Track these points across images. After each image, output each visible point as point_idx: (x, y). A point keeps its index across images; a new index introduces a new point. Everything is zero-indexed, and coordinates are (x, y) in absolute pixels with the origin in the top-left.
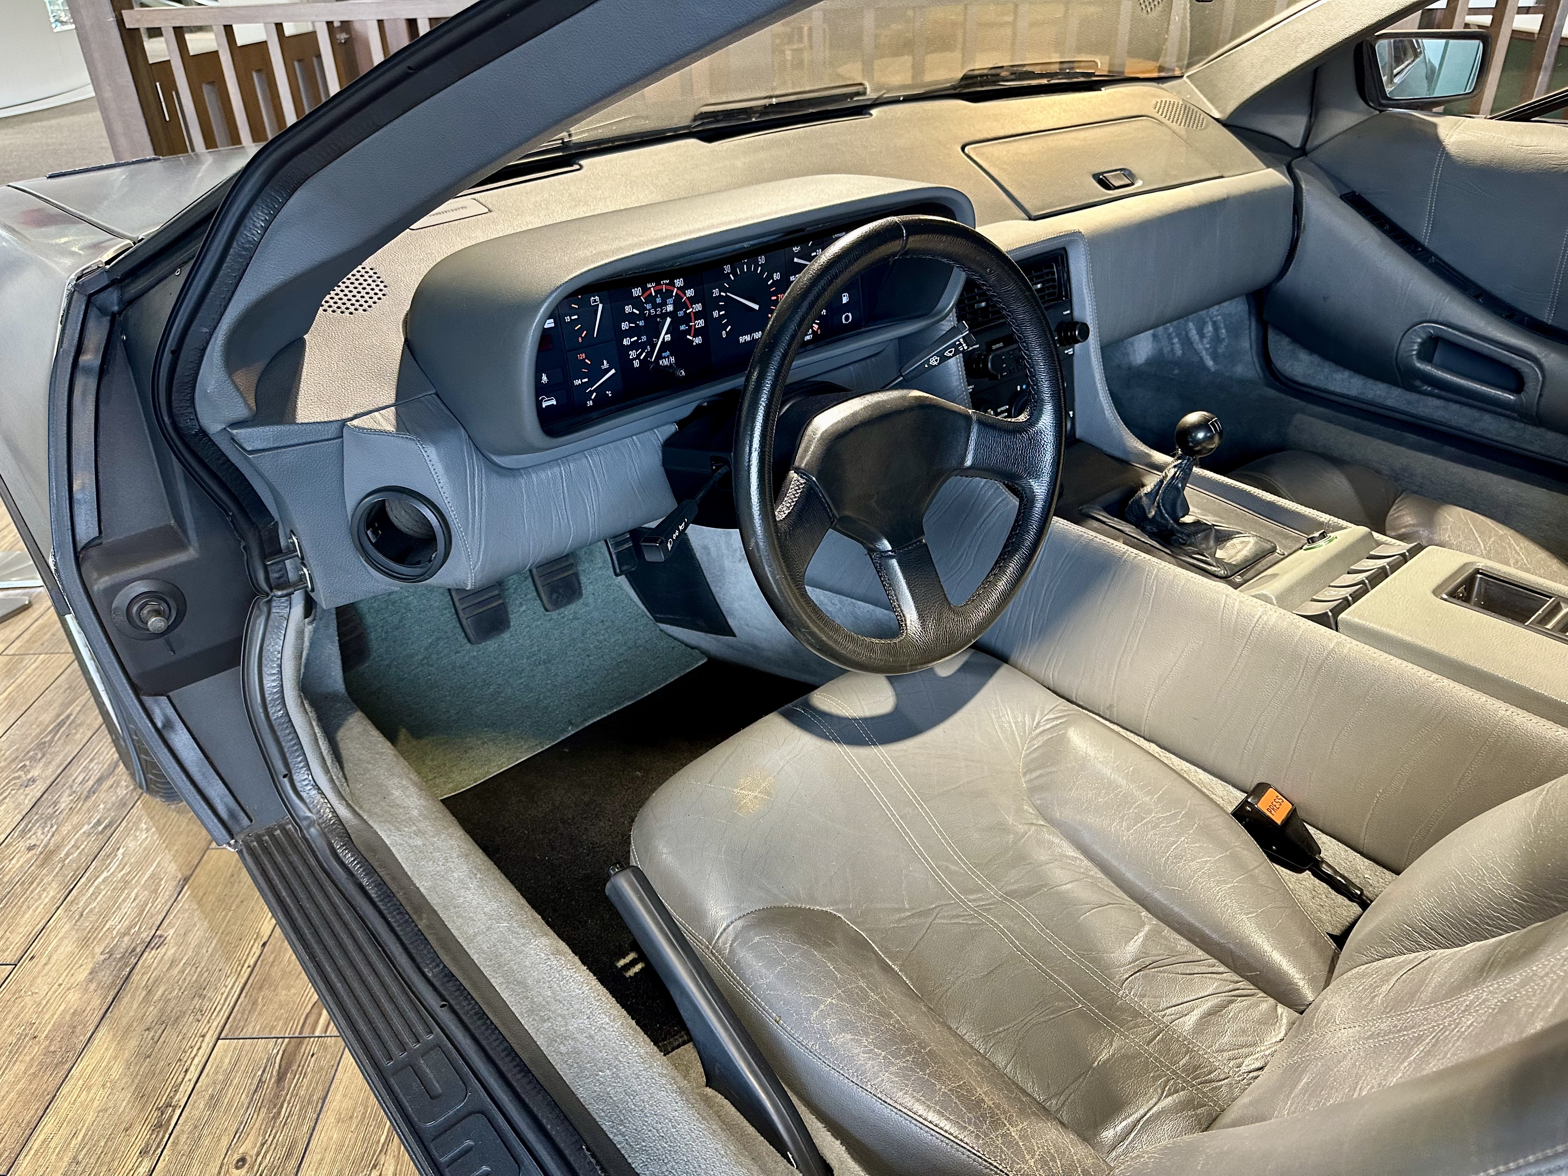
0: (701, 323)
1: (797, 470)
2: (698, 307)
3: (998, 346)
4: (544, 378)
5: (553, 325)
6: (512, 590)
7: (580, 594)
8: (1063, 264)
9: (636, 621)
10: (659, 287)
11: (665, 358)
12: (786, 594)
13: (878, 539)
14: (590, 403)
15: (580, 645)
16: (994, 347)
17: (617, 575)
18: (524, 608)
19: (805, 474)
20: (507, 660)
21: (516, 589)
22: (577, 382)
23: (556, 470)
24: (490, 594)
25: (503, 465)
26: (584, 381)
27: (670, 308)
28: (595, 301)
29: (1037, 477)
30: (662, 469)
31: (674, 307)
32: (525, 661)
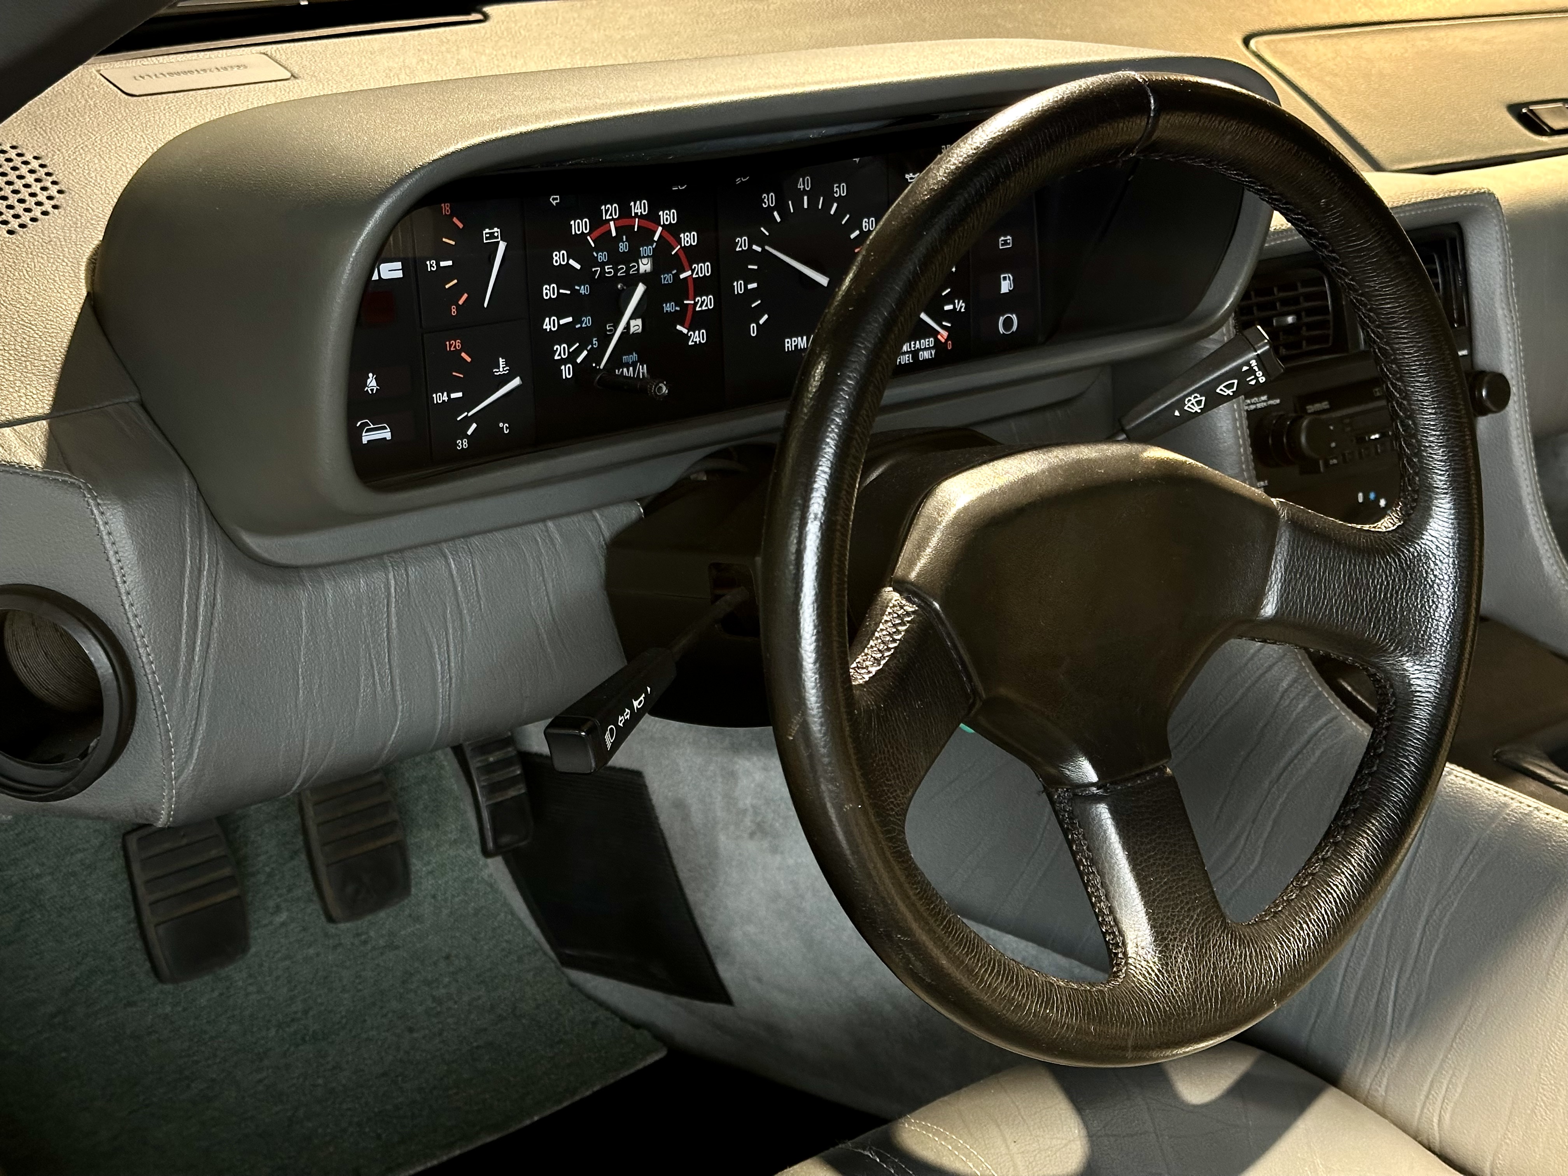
0: (706, 303)
1: (901, 587)
2: (703, 269)
3: (1318, 406)
4: (372, 383)
5: (400, 274)
6: (262, 878)
7: (405, 890)
8: (1455, 257)
9: (520, 960)
10: (625, 222)
11: (627, 366)
12: (862, 848)
13: (1068, 757)
14: (463, 444)
15: (395, 1004)
16: (1311, 408)
17: (486, 853)
18: (283, 916)
19: (916, 595)
20: (234, 1028)
21: (270, 875)
22: (440, 398)
23: (378, 577)
24: (215, 875)
25: (266, 555)
26: (453, 396)
27: (645, 266)
28: (492, 235)
29: (1418, 652)
30: (601, 600)
31: (654, 265)
32: (273, 1032)
